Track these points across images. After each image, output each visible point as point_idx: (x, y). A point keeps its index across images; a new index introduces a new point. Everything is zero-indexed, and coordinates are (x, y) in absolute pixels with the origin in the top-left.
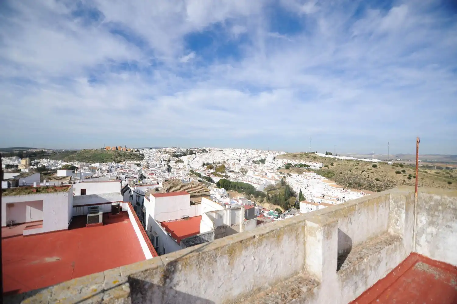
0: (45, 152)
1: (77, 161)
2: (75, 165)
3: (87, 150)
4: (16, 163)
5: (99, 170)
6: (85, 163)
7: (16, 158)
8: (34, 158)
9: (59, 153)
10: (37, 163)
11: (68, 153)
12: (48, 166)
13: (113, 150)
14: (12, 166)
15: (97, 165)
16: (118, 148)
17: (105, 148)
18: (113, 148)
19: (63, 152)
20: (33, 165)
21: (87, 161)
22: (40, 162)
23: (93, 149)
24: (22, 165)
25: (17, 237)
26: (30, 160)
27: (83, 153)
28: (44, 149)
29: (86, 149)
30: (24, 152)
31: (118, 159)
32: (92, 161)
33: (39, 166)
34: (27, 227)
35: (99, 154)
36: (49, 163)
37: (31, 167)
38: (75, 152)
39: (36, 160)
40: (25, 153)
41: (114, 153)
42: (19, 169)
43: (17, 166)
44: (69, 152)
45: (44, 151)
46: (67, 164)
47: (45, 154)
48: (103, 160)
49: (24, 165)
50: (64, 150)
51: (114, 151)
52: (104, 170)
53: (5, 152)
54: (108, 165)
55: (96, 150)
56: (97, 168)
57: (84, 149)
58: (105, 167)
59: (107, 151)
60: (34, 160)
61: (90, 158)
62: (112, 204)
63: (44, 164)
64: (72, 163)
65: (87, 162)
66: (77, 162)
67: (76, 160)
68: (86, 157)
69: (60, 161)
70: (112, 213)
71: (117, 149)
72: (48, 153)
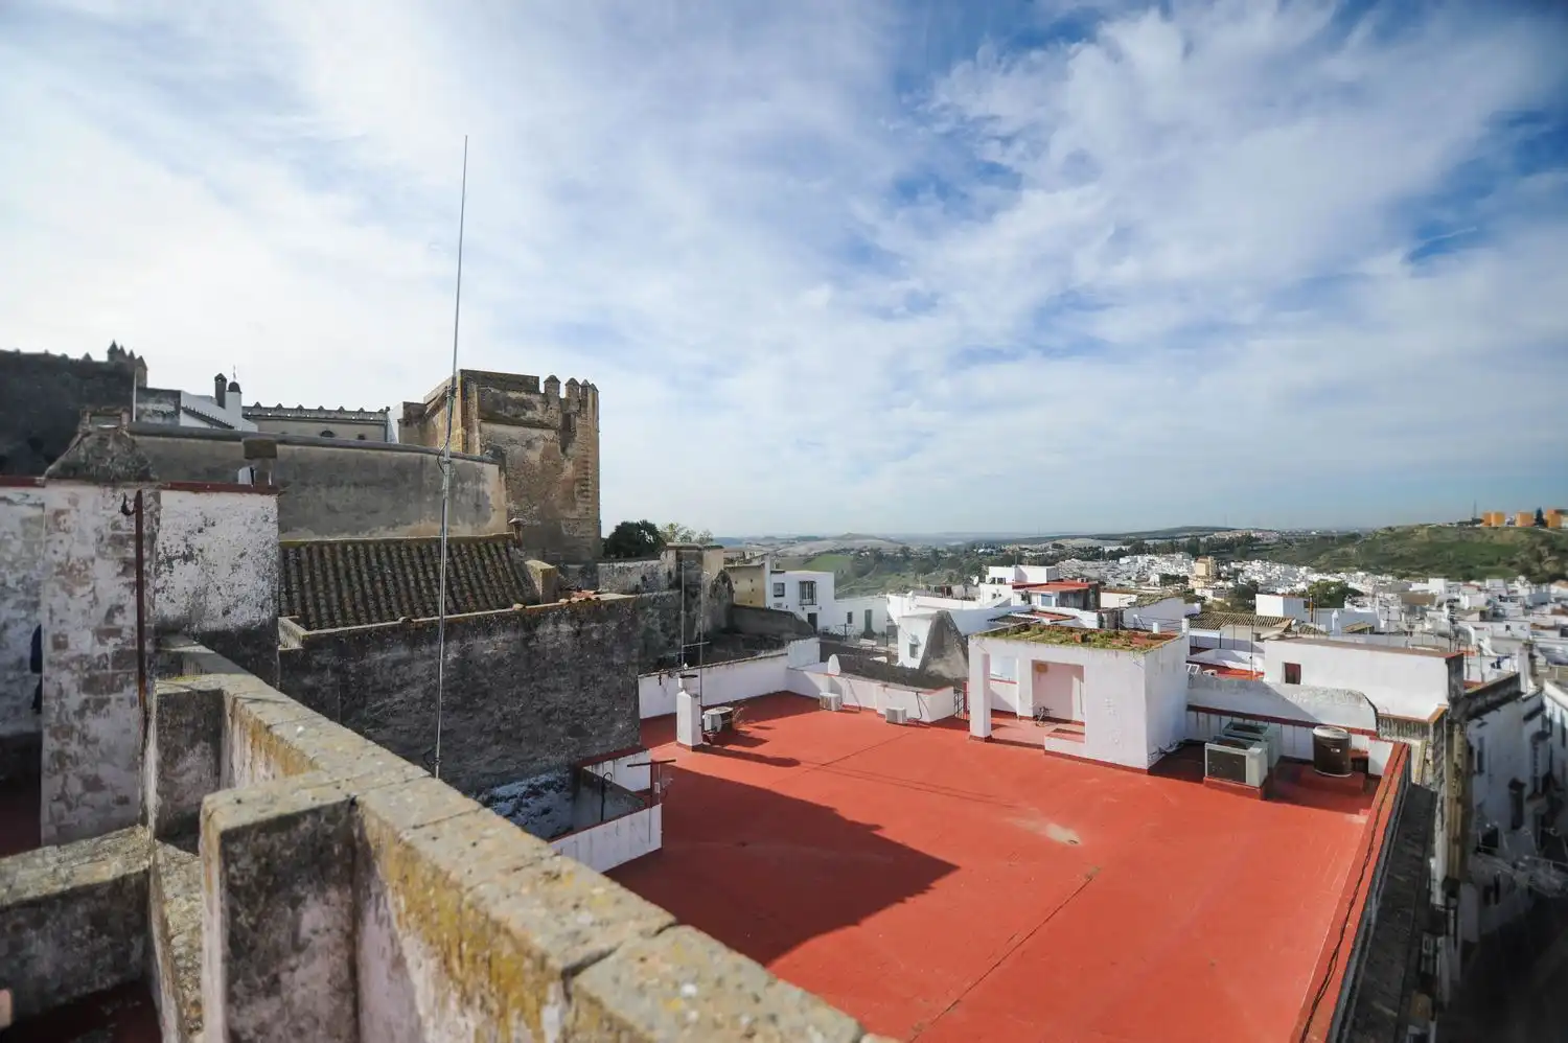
0: (1257, 539)
1: (1362, 569)
2: (1351, 585)
3: (1397, 530)
4: (1182, 571)
5: (1445, 608)
6: (1390, 578)
7: (1183, 558)
8: (1230, 556)
9: (1298, 541)
10: (1237, 572)
11: (1330, 542)
12: (1266, 585)
13: (1518, 524)
14: (1175, 579)
15: (1436, 586)
16: (1544, 517)
17: (1481, 521)
18: (1518, 519)
19: (1313, 539)
20: (1226, 579)
21: (1398, 571)
22: (1243, 571)
23: (1422, 526)
24: (1198, 577)
25: (1026, 749)
26: (1217, 564)
27: (1384, 542)
28: (1256, 530)
29: (1393, 525)
30: (1202, 540)
31: (1547, 567)
32: (1422, 569)
33: (1242, 580)
34: (1058, 730)
35: (1451, 546)
36: (1269, 574)
37: (1220, 583)
38: (1352, 538)
39: (1232, 564)
40: (1205, 544)
41: (1524, 537)
42: (1190, 587)
43: (1185, 579)
44: (1333, 538)
45: (1254, 535)
46: (1323, 577)
47: (1256, 545)
48: (1471, 567)
49: (1203, 577)
50: (1314, 533)
51: (1527, 531)
52: (1466, 607)
53: (1158, 542)
54: (1487, 591)
55: (1438, 530)
56: (1437, 601)
57: (1390, 525)
58: (1471, 597)
59: (1489, 533)
60: (1227, 563)
61: (1412, 560)
62: (1318, 732)
63: (1253, 578)
64: (1342, 575)
65: (1401, 577)
66: (1361, 574)
67: (1358, 566)
68: (1397, 555)
69: (1303, 570)
70: (1315, 767)
71: (1540, 521)
72: (1265, 542)
